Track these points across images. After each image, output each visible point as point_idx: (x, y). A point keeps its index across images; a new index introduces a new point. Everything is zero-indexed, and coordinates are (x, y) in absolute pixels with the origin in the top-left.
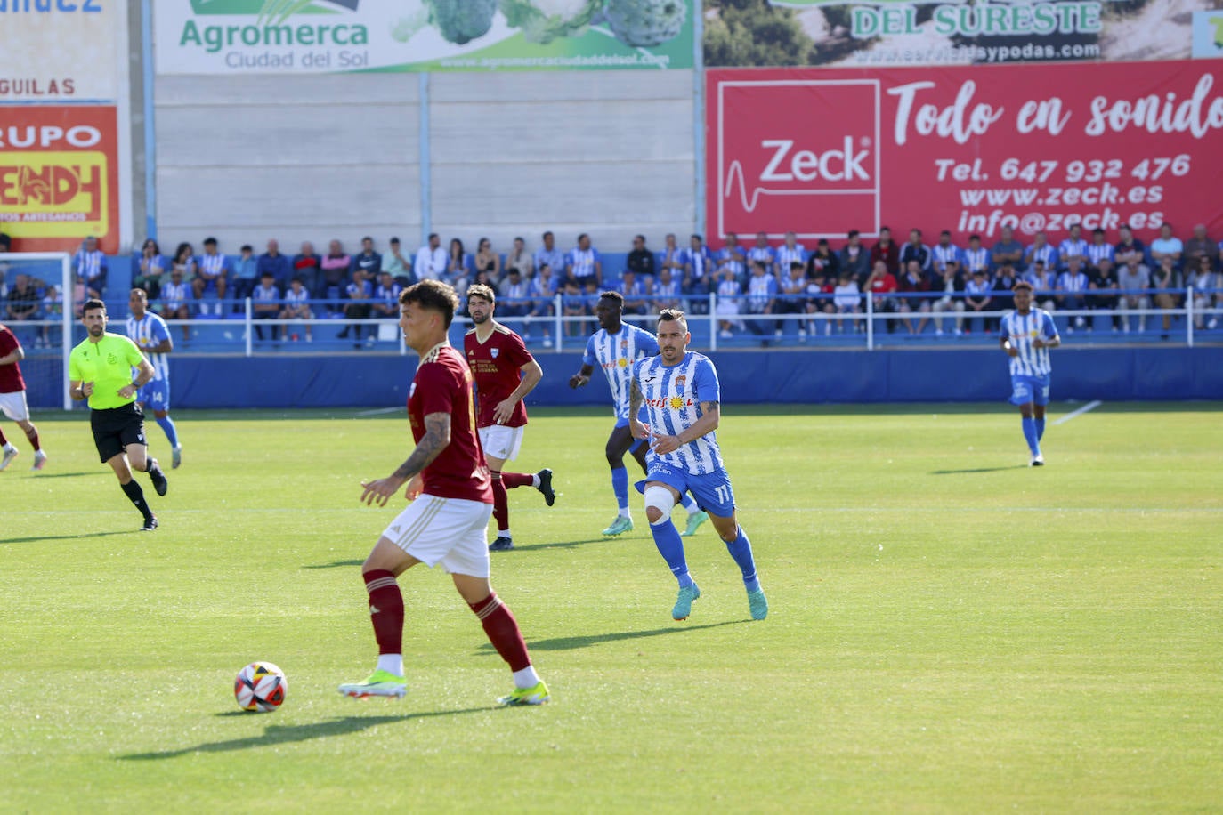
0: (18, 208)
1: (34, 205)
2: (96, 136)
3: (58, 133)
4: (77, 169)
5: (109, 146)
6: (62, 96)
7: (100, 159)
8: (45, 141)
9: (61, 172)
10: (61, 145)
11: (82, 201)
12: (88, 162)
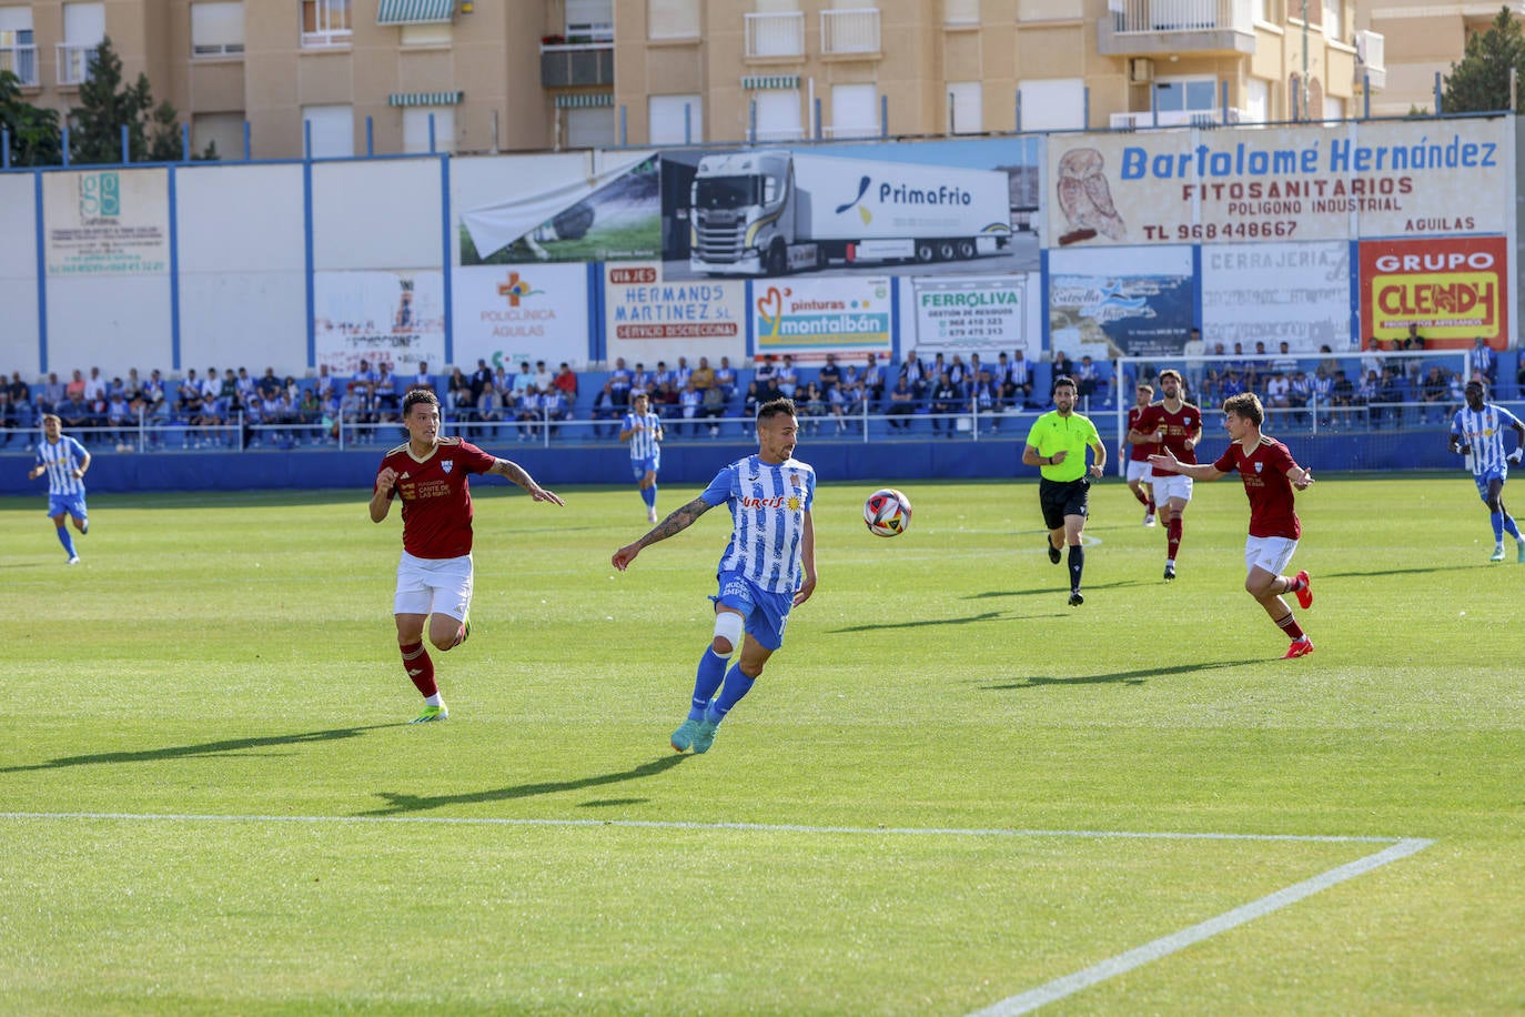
0: (1431, 317)
1: (1443, 314)
2: (1490, 260)
3: (1462, 259)
4: (1476, 285)
5: (1500, 268)
6: (1465, 230)
7: (1493, 278)
8: (1452, 265)
9: (1463, 288)
10: (1464, 268)
11: (1479, 310)
12: (1483, 280)
